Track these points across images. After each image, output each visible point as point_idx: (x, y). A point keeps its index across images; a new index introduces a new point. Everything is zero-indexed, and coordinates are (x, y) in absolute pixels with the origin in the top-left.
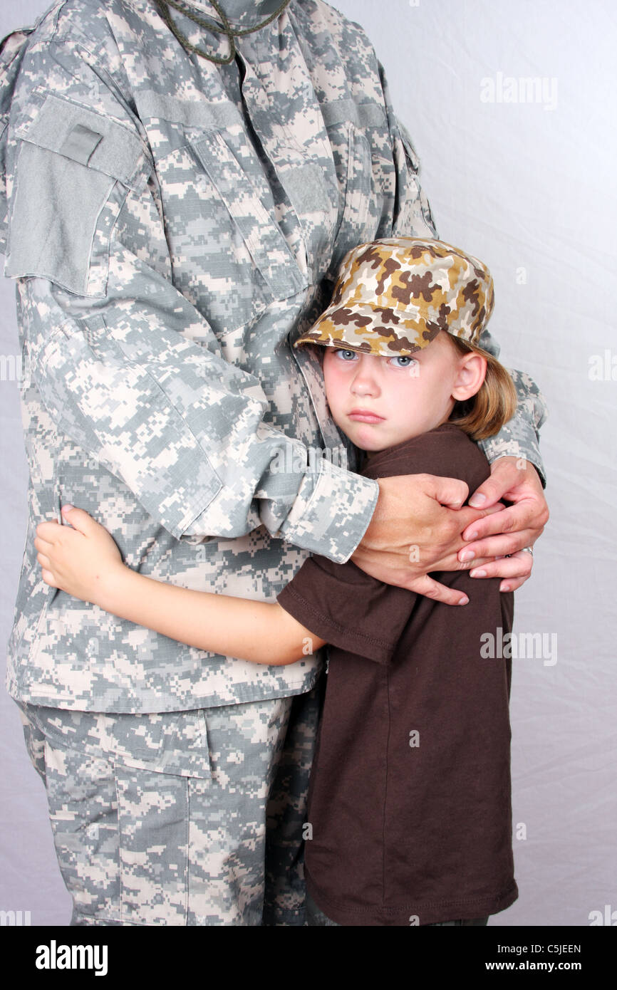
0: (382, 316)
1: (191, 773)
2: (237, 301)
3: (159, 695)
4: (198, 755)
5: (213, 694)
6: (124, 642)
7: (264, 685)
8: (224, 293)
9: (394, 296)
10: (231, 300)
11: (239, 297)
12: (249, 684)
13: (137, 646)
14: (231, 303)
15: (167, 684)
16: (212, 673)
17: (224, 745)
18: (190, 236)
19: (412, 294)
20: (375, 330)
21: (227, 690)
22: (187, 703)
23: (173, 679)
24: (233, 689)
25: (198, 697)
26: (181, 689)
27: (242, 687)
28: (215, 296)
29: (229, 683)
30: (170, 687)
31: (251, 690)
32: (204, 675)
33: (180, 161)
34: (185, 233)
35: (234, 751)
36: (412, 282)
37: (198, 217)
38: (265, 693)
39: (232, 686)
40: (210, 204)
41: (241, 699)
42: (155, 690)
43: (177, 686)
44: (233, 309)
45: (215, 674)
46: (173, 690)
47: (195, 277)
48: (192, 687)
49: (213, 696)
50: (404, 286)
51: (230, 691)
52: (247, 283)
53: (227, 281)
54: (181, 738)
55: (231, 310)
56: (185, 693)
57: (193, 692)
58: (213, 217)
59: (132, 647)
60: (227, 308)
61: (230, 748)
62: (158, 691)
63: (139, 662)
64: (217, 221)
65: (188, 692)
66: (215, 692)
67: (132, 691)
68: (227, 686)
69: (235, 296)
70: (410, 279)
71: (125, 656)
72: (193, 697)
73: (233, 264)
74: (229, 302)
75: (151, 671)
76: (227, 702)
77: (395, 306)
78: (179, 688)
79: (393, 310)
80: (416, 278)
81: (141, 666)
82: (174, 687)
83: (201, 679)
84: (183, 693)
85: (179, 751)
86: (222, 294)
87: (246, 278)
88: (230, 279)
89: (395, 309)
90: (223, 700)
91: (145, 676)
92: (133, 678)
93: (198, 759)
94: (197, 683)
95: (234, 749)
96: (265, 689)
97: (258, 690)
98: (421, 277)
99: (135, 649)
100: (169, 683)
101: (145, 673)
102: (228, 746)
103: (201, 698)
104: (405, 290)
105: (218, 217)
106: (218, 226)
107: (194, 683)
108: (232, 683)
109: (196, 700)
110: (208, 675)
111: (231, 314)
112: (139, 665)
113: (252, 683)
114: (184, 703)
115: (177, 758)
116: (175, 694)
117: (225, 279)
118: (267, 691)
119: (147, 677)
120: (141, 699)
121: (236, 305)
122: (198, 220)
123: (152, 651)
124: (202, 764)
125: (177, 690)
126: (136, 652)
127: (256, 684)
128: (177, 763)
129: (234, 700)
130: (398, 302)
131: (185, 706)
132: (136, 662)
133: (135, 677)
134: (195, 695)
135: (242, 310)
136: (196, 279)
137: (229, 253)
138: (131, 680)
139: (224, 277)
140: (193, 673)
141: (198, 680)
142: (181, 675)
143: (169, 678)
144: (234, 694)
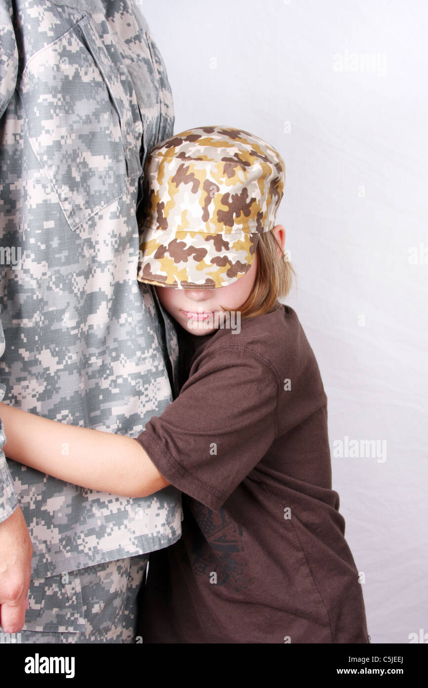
0: (215, 244)
1: (67, 629)
2: (112, 177)
3: (69, 555)
4: (73, 612)
5: (118, 548)
6: (43, 509)
7: (162, 535)
8: (101, 169)
9: (220, 220)
10: (107, 176)
11: (114, 173)
12: (150, 536)
13: (54, 512)
14: (107, 179)
15: (75, 544)
16: (116, 528)
17: (90, 599)
18: (78, 115)
19: (234, 215)
20: (213, 261)
21: (131, 542)
22: (94, 558)
23: (79, 538)
24: (136, 541)
25: (104, 551)
26: (87, 546)
27: (144, 539)
28: (94, 172)
29: (133, 536)
30: (77, 546)
31: (151, 541)
32: (108, 530)
33: (70, 43)
34: (73, 113)
35: (97, 603)
36: (233, 202)
37: (83, 98)
38: (162, 542)
39: (135, 538)
40: (91, 86)
41: (144, 550)
42: (65, 551)
43: (84, 543)
44: (109, 184)
45: (119, 529)
46: (81, 548)
47: (82, 153)
48: (98, 543)
49: (118, 549)
50: (226, 209)
51: (134, 543)
52: (121, 161)
53: (105, 158)
54: (61, 597)
55: (107, 185)
56: (92, 550)
57: (99, 548)
58: (95, 99)
59: (49, 512)
60: (104, 184)
61: (95, 600)
62: (67, 552)
63: (55, 527)
64: (98, 102)
65: (95, 548)
66: (120, 545)
67: (47, 556)
68: (130, 539)
69: (111, 173)
70: (230, 201)
71: (43, 522)
72: (100, 552)
73: (111, 142)
74: (105, 177)
75: (64, 534)
76: (132, 553)
77: (222, 230)
78: (86, 545)
79: (221, 235)
80: (235, 197)
81: (56, 530)
82: (82, 544)
83: (106, 535)
84: (90, 549)
85: (57, 609)
86: (99, 170)
87: (120, 155)
88: (107, 157)
89: (223, 233)
90: (128, 552)
91: (60, 539)
92: (48, 543)
93: (72, 615)
94: (102, 539)
95: (98, 600)
96: (162, 538)
97: (157, 539)
98: (239, 195)
99: (52, 514)
100: (76, 542)
101: (60, 537)
102: (93, 599)
103: (108, 552)
104: (227, 213)
105: (98, 98)
106: (99, 107)
107: (100, 539)
108: (135, 535)
109: (103, 554)
110: (112, 530)
111: (108, 189)
112: (55, 529)
113: (152, 534)
114: (93, 558)
115: (55, 616)
116: (83, 551)
117: (102, 156)
118: (164, 540)
119: (61, 540)
120: (54, 562)
121: (111, 181)
122: (83, 100)
123: (67, 515)
124: (76, 619)
125: (85, 547)
126: (53, 517)
127: (155, 535)
128: (55, 621)
129: (138, 552)
130: (224, 226)
131: (93, 561)
132: (52, 526)
133: (51, 541)
134: (102, 550)
135: (116, 185)
136: (82, 156)
137: (108, 132)
138: (47, 545)
139: (102, 154)
140: (97, 529)
141: (104, 536)
142: (87, 532)
143: (76, 538)
144: (137, 546)
